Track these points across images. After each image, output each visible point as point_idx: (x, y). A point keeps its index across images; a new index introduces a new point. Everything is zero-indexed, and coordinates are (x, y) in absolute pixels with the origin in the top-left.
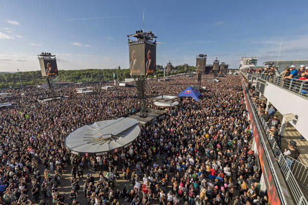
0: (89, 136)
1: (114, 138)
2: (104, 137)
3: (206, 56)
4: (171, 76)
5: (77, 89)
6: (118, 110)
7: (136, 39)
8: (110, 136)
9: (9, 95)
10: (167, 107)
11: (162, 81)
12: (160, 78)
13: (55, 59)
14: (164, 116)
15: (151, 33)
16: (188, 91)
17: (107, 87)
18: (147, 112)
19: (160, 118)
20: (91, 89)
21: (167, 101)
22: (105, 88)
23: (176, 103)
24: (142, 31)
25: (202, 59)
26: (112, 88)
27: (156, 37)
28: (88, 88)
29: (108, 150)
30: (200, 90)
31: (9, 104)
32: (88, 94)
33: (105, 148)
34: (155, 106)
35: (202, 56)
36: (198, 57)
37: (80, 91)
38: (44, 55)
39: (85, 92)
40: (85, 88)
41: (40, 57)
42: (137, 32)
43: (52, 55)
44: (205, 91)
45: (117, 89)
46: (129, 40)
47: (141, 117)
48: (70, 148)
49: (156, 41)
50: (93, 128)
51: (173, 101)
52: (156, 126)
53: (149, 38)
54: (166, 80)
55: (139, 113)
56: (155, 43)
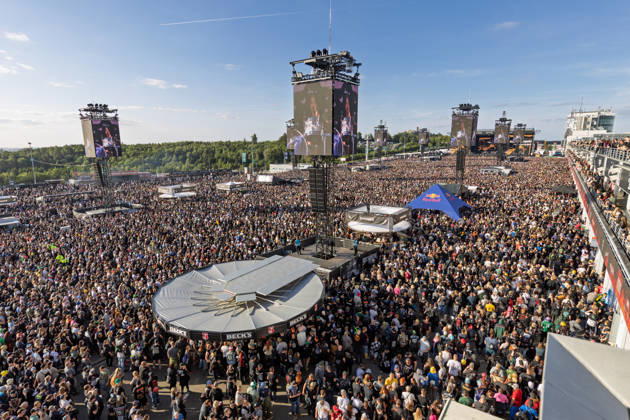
0: (204, 297)
1: (263, 300)
2: (239, 299)
3: (477, 107)
4: (383, 158)
5: (161, 189)
6: (260, 240)
7: (312, 71)
8: (253, 297)
9: (11, 200)
10: (380, 235)
11: (361, 170)
12: (355, 164)
13: (116, 119)
14: (375, 255)
15: (347, 56)
16: (433, 196)
17: (229, 184)
18: (333, 244)
19: (364, 260)
20: (192, 189)
21: (380, 219)
22: (225, 186)
23: (404, 225)
24: (325, 51)
25: (466, 115)
26: (242, 186)
27: (358, 65)
28: (185, 185)
29: (254, 328)
30: (463, 195)
31: (14, 221)
32: (184, 200)
33: (245, 322)
34: (351, 231)
35: (466, 107)
36: (456, 112)
37: (166, 192)
38: (93, 108)
39: (178, 195)
40: (178, 186)
41: (84, 113)
42: (314, 54)
43: (110, 108)
44: (476, 196)
45: (254, 188)
46: (294, 72)
47: (318, 256)
49: (357, 74)
50: (211, 278)
51: (396, 219)
53: (343, 68)
54: (372, 169)
55: (313, 248)
56: (355, 79)
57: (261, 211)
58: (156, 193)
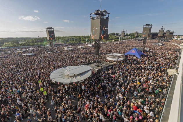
0: (63, 74)
1: (75, 76)
2: (70, 75)
3: (151, 25)
4: (124, 40)
5: (65, 48)
7: (96, 16)
8: (73, 75)
9: (33, 49)
10: (115, 61)
11: (116, 43)
12: (115, 42)
13: (54, 30)
14: (111, 66)
15: (105, 11)
16: (133, 51)
17: (81, 46)
18: (100, 63)
19: (108, 68)
20: (71, 48)
21: (114, 57)
22: (79, 47)
23: (122, 59)
24: (99, 10)
25: (148, 27)
26: (84, 47)
27: (109, 14)
28: (70, 47)
29: (70, 82)
30: (144, 51)
31: (32, 54)
32: (69, 50)
33: (69, 81)
34: (107, 60)
35: (148, 25)
36: (145, 27)
37: (66, 48)
38: (49, 28)
40: (68, 47)
41: (47, 29)
42: (96, 11)
43: (52, 28)
44: (148, 51)
46: (91, 17)
47: (96, 66)
48: (52, 78)
49: (108, 16)
50: (66, 69)
51: (119, 57)
52: (105, 72)
53: (104, 15)
54: (120, 43)
55: (95, 64)
56: (108, 18)
57: (87, 53)
58: (64, 49)
